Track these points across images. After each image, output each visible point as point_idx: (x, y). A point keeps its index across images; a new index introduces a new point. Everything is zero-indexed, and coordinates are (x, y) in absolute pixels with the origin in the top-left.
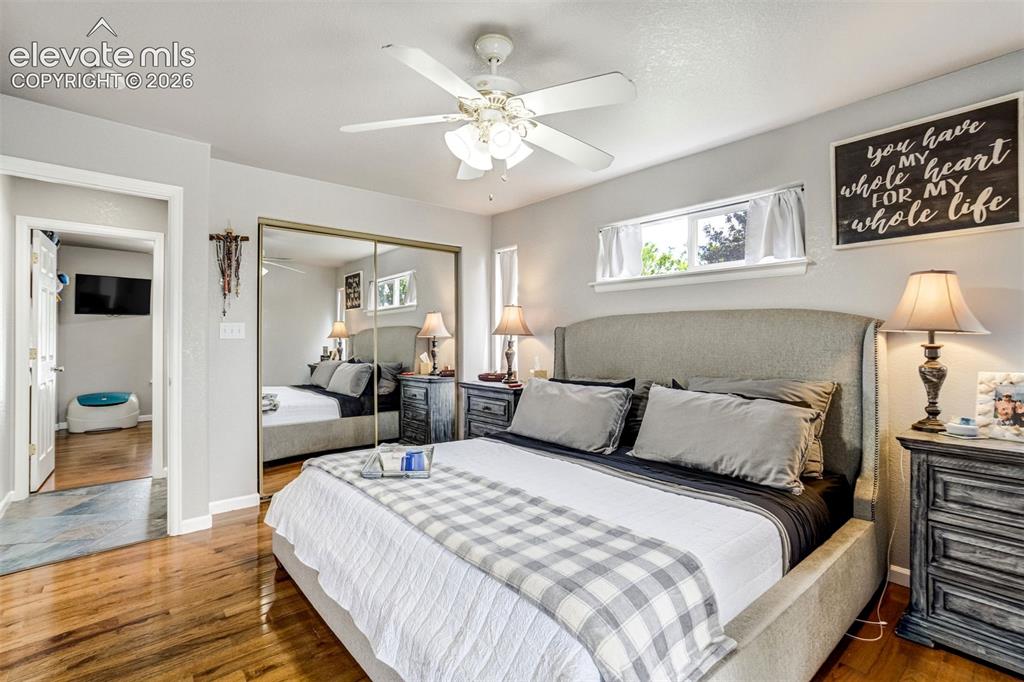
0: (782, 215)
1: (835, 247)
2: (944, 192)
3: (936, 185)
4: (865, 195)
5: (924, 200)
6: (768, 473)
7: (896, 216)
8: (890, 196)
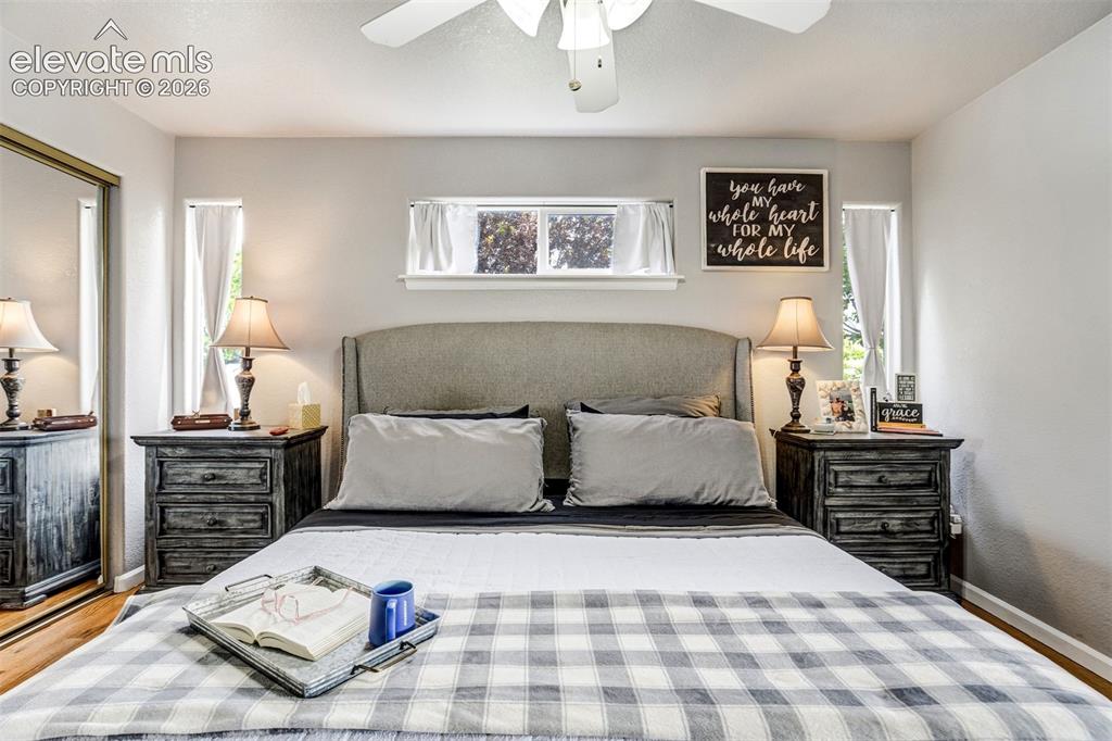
0: (653, 229)
1: (706, 267)
2: (781, 235)
3: (776, 227)
4: (728, 224)
5: (769, 238)
6: (751, 492)
7: (750, 248)
8: (745, 229)
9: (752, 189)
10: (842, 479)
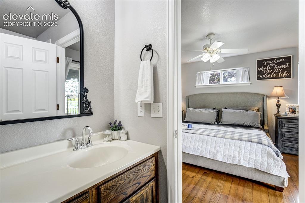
0: (244, 73)
1: (257, 80)
2: (278, 71)
3: (277, 70)
4: (263, 70)
5: (274, 73)
6: (255, 124)
7: (269, 75)
8: (268, 71)
9: (270, 62)
10: (286, 125)
